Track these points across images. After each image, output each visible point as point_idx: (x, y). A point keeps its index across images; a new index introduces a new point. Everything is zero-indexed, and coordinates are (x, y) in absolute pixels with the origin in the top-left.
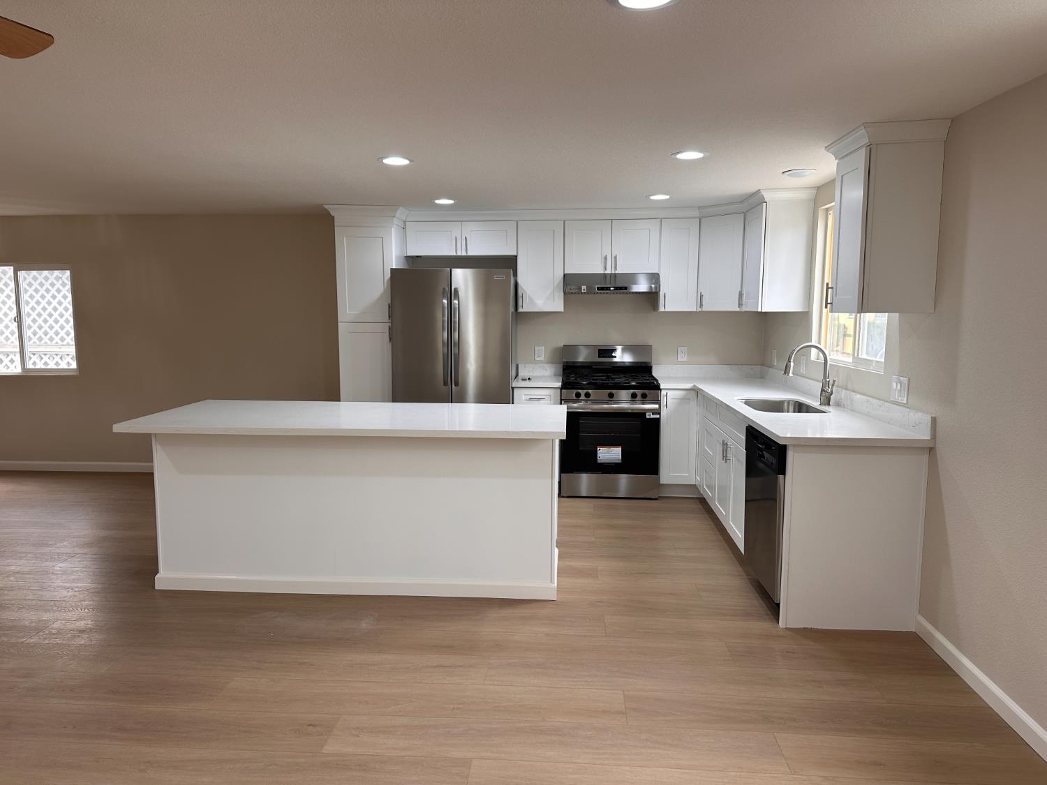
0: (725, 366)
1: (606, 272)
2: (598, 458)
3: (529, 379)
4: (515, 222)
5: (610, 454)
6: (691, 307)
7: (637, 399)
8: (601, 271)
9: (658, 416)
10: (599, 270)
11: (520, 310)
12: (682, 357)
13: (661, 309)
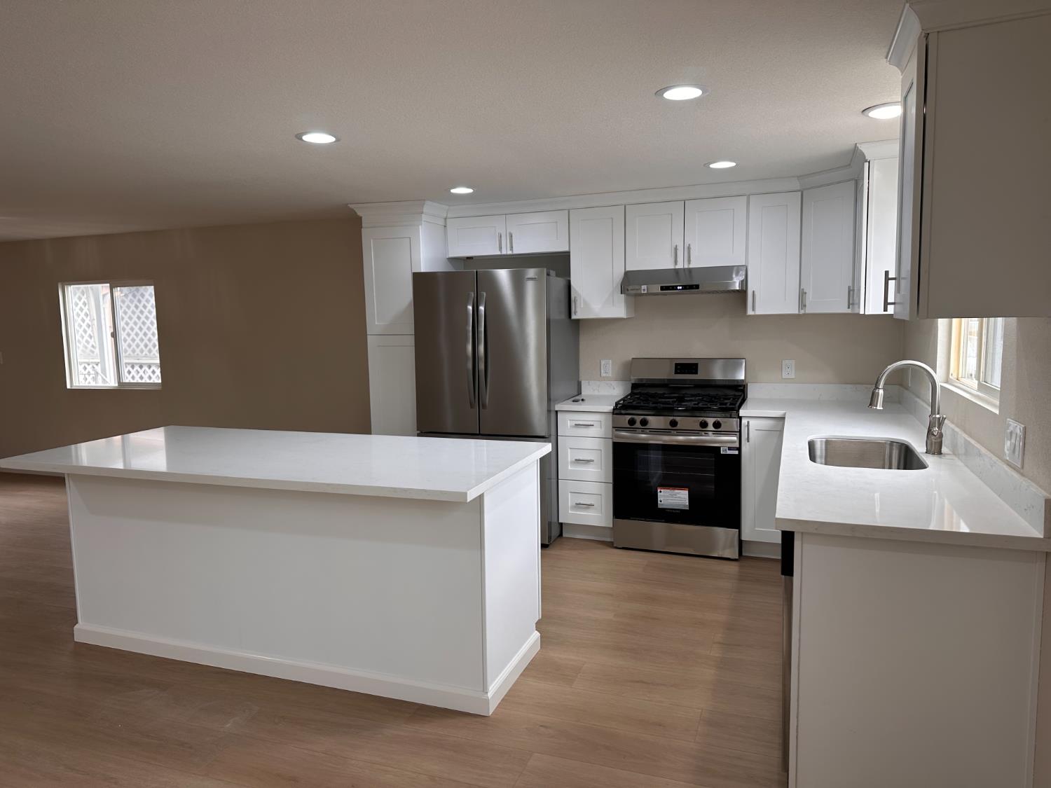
0: (849, 386)
1: (677, 267)
2: (659, 502)
3: (583, 400)
4: (567, 212)
5: (674, 498)
6: (792, 308)
7: (708, 429)
8: (671, 266)
9: (736, 452)
10: (669, 265)
11: (574, 317)
12: (789, 372)
13: (750, 312)
